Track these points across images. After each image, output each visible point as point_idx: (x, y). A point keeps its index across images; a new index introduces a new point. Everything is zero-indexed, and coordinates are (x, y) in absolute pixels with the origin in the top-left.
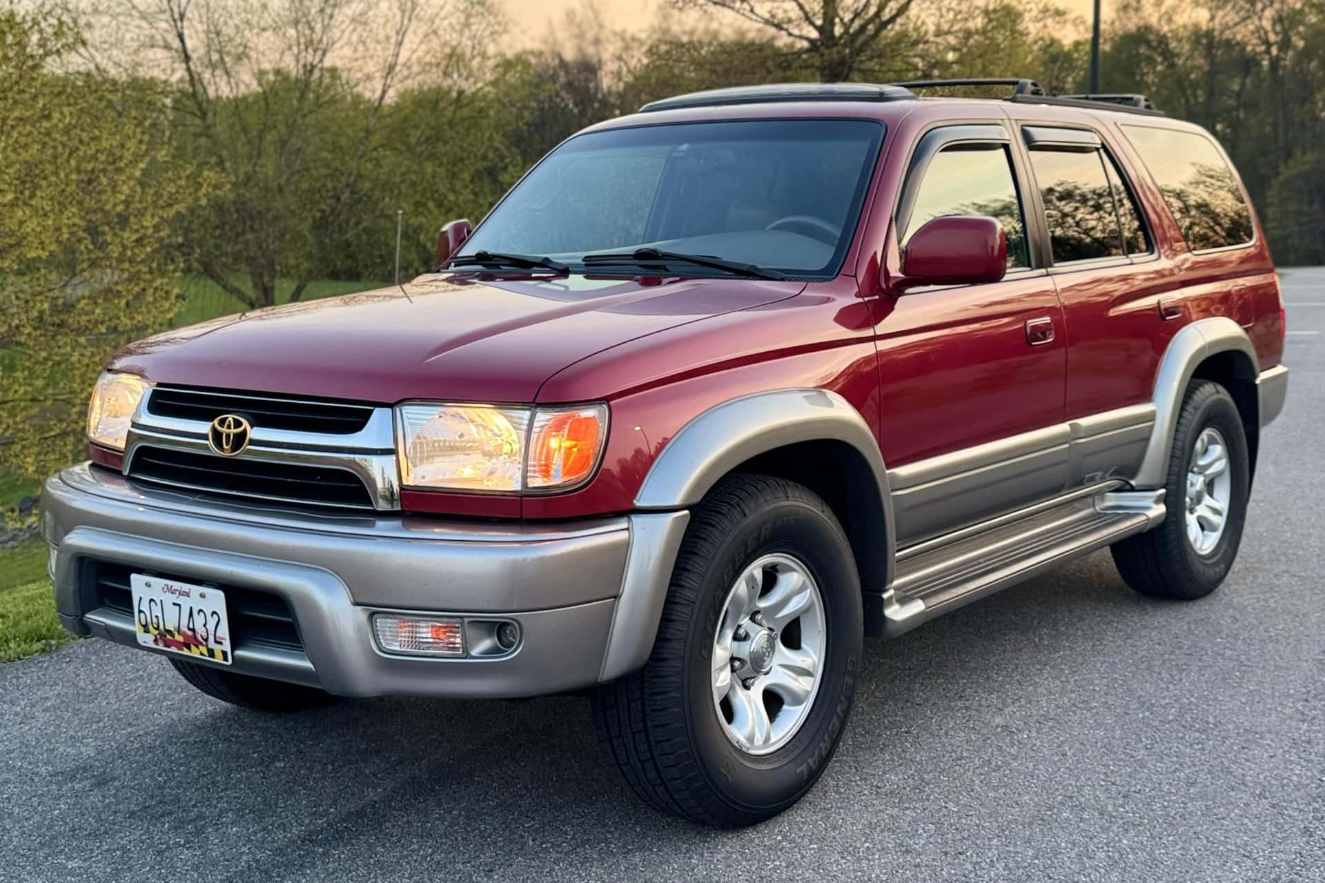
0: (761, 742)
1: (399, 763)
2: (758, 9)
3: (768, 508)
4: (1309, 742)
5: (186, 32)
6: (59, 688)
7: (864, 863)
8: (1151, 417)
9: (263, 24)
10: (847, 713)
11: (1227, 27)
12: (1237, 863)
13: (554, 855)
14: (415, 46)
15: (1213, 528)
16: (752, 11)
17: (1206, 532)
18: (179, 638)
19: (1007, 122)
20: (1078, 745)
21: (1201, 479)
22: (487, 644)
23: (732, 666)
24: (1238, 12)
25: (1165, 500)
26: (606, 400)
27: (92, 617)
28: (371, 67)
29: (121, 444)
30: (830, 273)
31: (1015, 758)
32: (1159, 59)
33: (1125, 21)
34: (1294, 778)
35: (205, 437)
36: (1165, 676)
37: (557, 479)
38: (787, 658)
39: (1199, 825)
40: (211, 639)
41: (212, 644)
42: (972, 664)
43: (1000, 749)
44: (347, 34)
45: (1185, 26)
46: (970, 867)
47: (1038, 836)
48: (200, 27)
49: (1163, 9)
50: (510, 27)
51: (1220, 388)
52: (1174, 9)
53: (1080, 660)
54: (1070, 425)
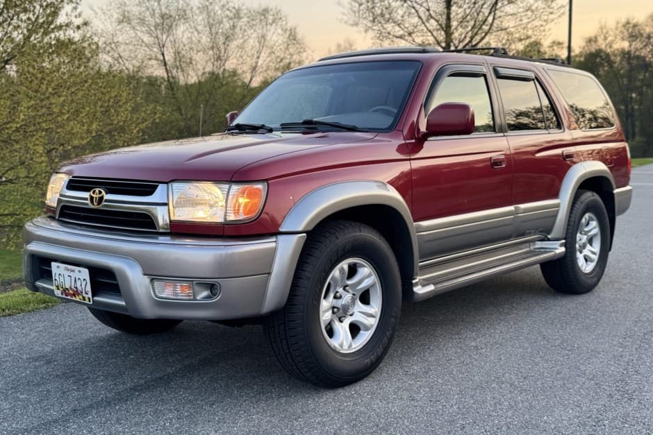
0: (346, 348)
1: (187, 357)
2: (416, 40)
3: (350, 235)
4: (621, 356)
5: (165, 53)
6: (45, 323)
7: (390, 405)
8: (558, 206)
9: (199, 49)
10: (392, 336)
11: (637, 50)
12: (572, 409)
13: (245, 398)
14: (264, 59)
15: (592, 261)
16: (413, 41)
17: (588, 263)
18: (71, 292)
19: (486, 64)
20: (508, 355)
21: (585, 237)
22: (205, 293)
23: (333, 311)
24: (642, 43)
25: (565, 245)
26: (267, 180)
27: (39, 284)
28: (245, 68)
29: (55, 205)
30: (390, 130)
31: (476, 360)
32: (606, 64)
33: (589, 47)
34: (610, 372)
35: (86, 199)
36: (559, 326)
37: (241, 217)
38: (362, 308)
39: (558, 391)
40: (84, 292)
41: (84, 295)
42: (467, 320)
43: (470, 356)
44: (235, 52)
45: (618, 49)
46: (441, 407)
47: (478, 395)
48: (171, 51)
49: (608, 41)
50: (306, 49)
51: (595, 194)
52: (612, 42)
53: (520, 319)
54: (515, 207)
